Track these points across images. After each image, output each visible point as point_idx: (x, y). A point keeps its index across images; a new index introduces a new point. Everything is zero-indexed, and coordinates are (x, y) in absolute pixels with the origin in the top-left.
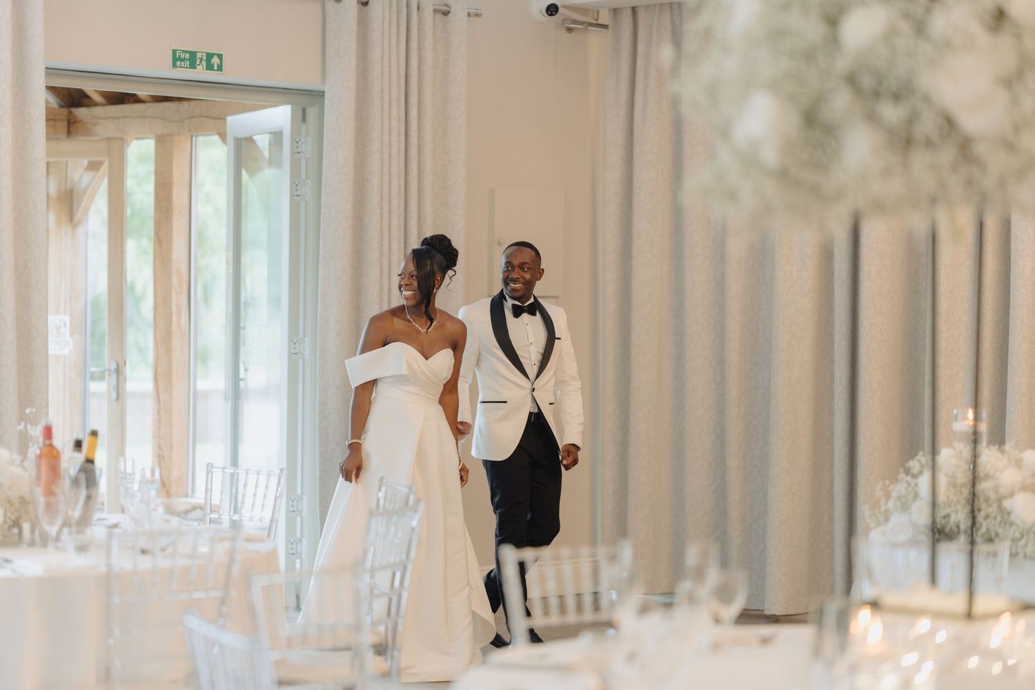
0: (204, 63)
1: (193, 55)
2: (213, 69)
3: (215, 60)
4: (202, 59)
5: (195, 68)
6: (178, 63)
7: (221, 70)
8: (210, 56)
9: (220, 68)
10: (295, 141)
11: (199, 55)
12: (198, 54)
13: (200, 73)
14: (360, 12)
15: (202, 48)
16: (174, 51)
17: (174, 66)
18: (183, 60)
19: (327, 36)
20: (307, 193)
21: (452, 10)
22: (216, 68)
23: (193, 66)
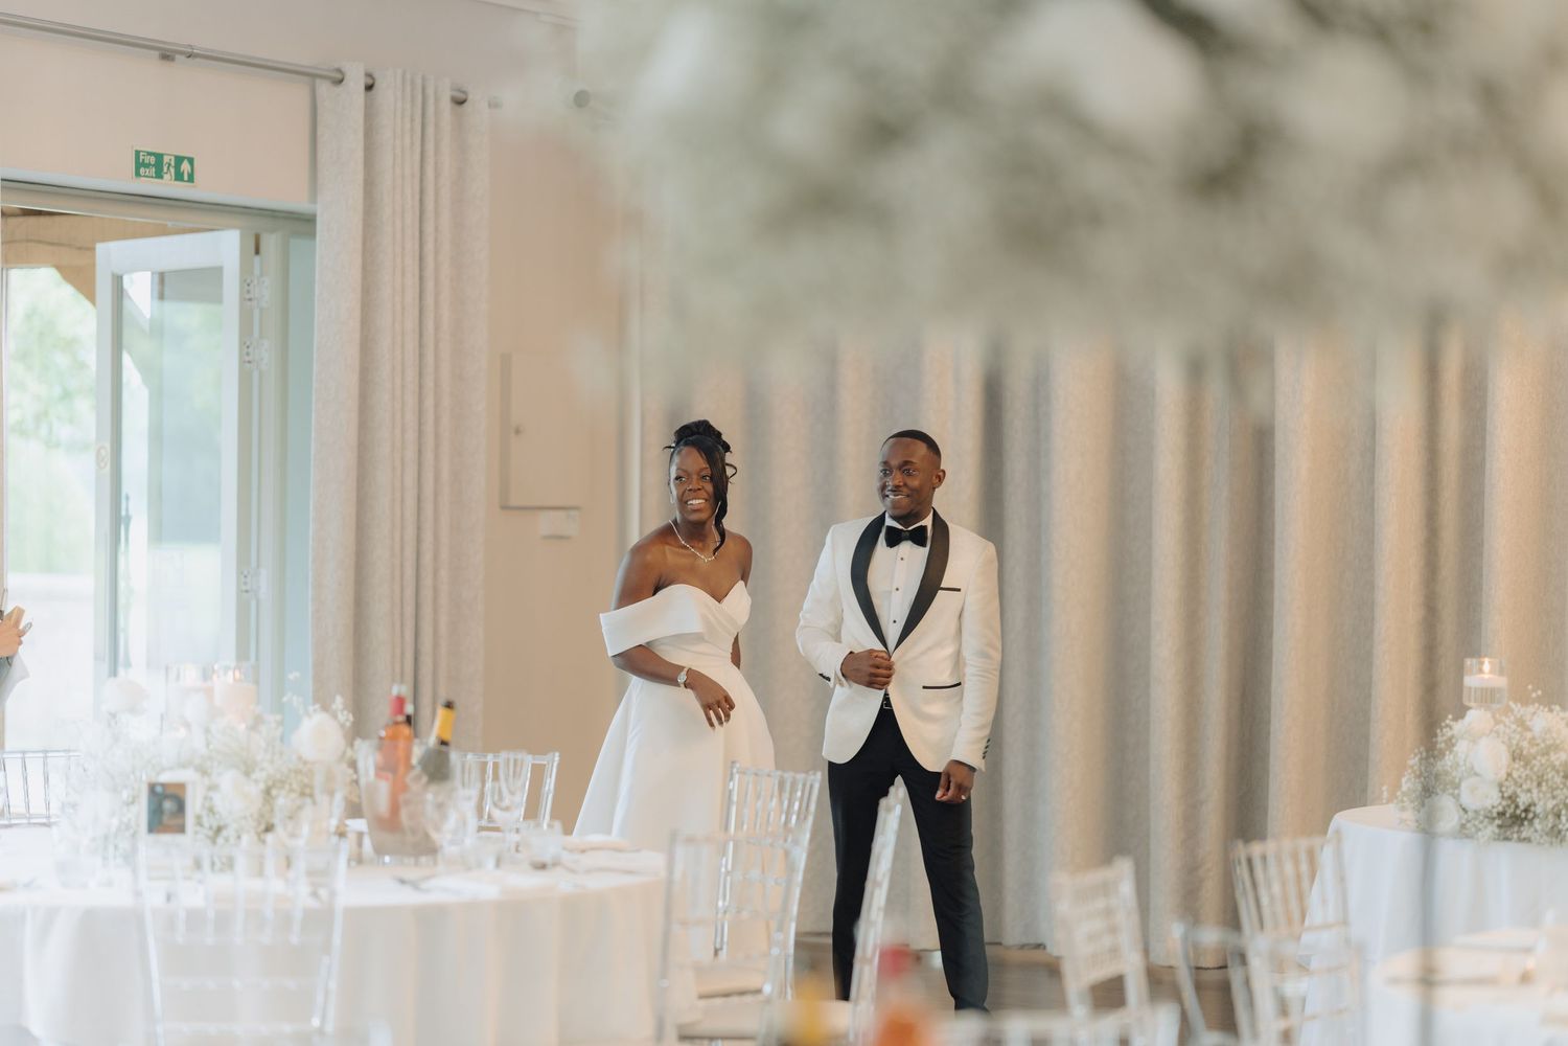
0: (172, 170)
1: (159, 157)
2: (182, 180)
3: (185, 166)
4: (170, 165)
5: (162, 177)
6: (142, 170)
7: (193, 182)
8: (179, 160)
9: (191, 179)
10: (246, 284)
11: (166, 159)
12: (165, 157)
13: (167, 186)
14: (366, 96)
15: (170, 149)
16: (137, 153)
17: (138, 174)
18: (148, 166)
19: (319, 133)
20: (262, 359)
21: (470, 97)
22: (186, 178)
23: (159, 175)
